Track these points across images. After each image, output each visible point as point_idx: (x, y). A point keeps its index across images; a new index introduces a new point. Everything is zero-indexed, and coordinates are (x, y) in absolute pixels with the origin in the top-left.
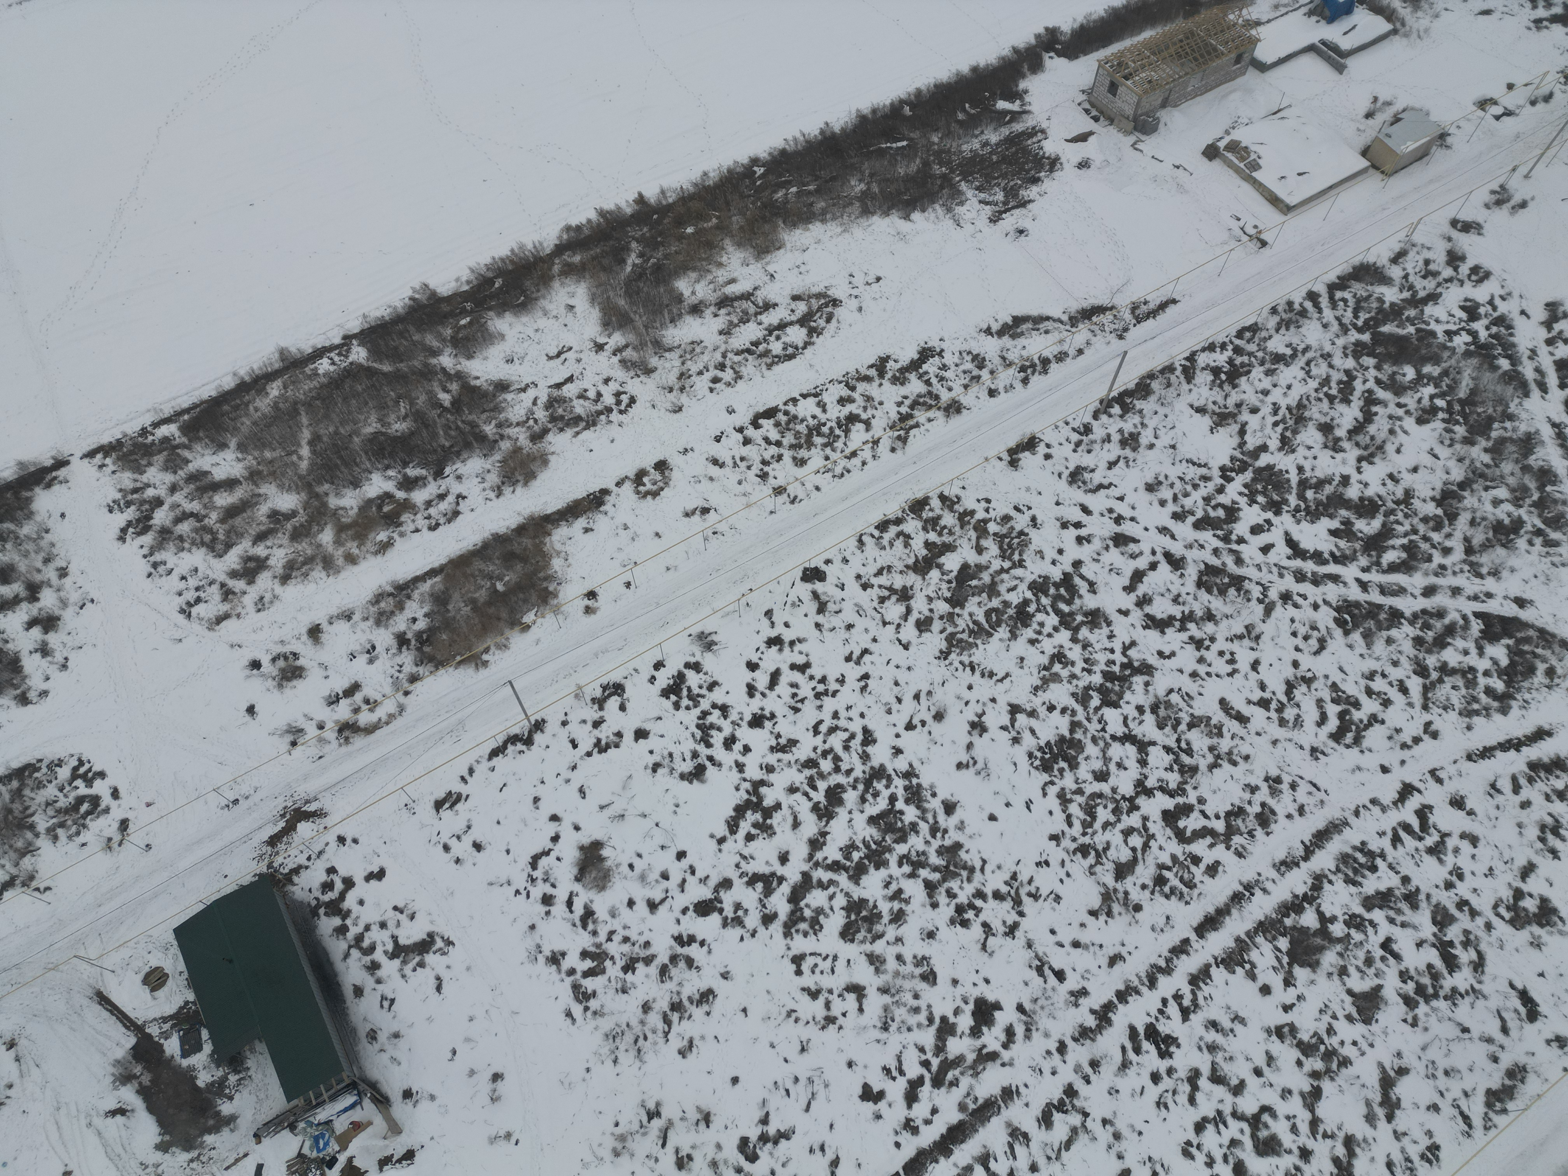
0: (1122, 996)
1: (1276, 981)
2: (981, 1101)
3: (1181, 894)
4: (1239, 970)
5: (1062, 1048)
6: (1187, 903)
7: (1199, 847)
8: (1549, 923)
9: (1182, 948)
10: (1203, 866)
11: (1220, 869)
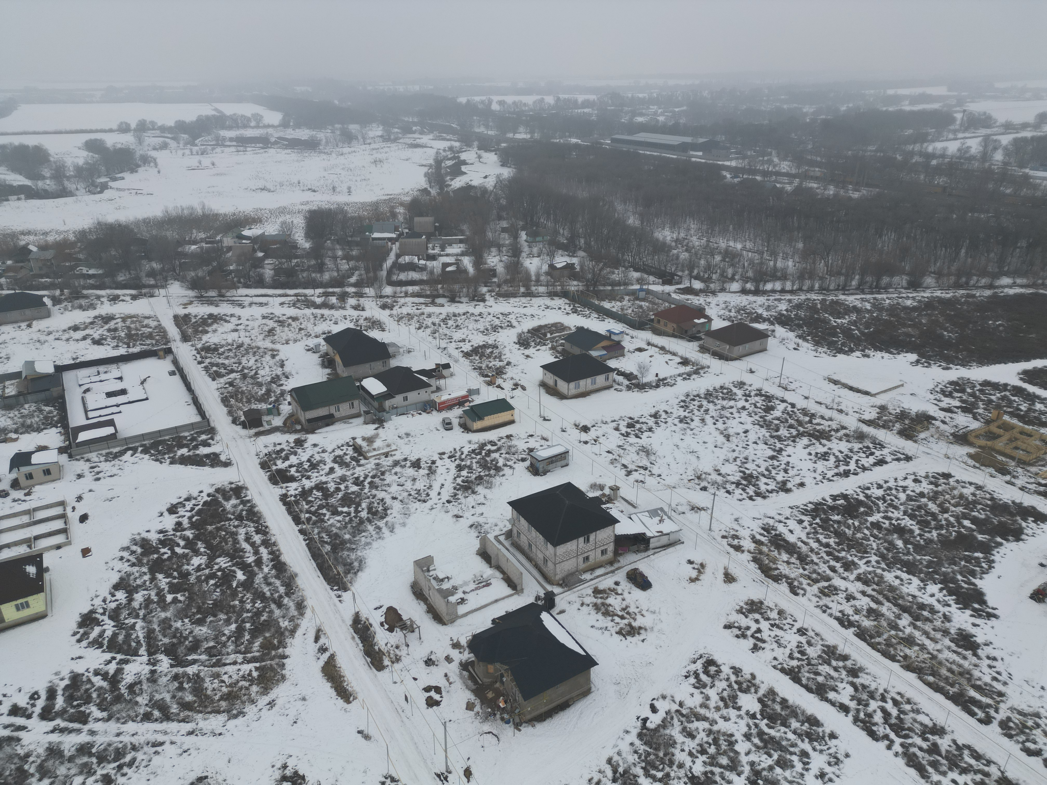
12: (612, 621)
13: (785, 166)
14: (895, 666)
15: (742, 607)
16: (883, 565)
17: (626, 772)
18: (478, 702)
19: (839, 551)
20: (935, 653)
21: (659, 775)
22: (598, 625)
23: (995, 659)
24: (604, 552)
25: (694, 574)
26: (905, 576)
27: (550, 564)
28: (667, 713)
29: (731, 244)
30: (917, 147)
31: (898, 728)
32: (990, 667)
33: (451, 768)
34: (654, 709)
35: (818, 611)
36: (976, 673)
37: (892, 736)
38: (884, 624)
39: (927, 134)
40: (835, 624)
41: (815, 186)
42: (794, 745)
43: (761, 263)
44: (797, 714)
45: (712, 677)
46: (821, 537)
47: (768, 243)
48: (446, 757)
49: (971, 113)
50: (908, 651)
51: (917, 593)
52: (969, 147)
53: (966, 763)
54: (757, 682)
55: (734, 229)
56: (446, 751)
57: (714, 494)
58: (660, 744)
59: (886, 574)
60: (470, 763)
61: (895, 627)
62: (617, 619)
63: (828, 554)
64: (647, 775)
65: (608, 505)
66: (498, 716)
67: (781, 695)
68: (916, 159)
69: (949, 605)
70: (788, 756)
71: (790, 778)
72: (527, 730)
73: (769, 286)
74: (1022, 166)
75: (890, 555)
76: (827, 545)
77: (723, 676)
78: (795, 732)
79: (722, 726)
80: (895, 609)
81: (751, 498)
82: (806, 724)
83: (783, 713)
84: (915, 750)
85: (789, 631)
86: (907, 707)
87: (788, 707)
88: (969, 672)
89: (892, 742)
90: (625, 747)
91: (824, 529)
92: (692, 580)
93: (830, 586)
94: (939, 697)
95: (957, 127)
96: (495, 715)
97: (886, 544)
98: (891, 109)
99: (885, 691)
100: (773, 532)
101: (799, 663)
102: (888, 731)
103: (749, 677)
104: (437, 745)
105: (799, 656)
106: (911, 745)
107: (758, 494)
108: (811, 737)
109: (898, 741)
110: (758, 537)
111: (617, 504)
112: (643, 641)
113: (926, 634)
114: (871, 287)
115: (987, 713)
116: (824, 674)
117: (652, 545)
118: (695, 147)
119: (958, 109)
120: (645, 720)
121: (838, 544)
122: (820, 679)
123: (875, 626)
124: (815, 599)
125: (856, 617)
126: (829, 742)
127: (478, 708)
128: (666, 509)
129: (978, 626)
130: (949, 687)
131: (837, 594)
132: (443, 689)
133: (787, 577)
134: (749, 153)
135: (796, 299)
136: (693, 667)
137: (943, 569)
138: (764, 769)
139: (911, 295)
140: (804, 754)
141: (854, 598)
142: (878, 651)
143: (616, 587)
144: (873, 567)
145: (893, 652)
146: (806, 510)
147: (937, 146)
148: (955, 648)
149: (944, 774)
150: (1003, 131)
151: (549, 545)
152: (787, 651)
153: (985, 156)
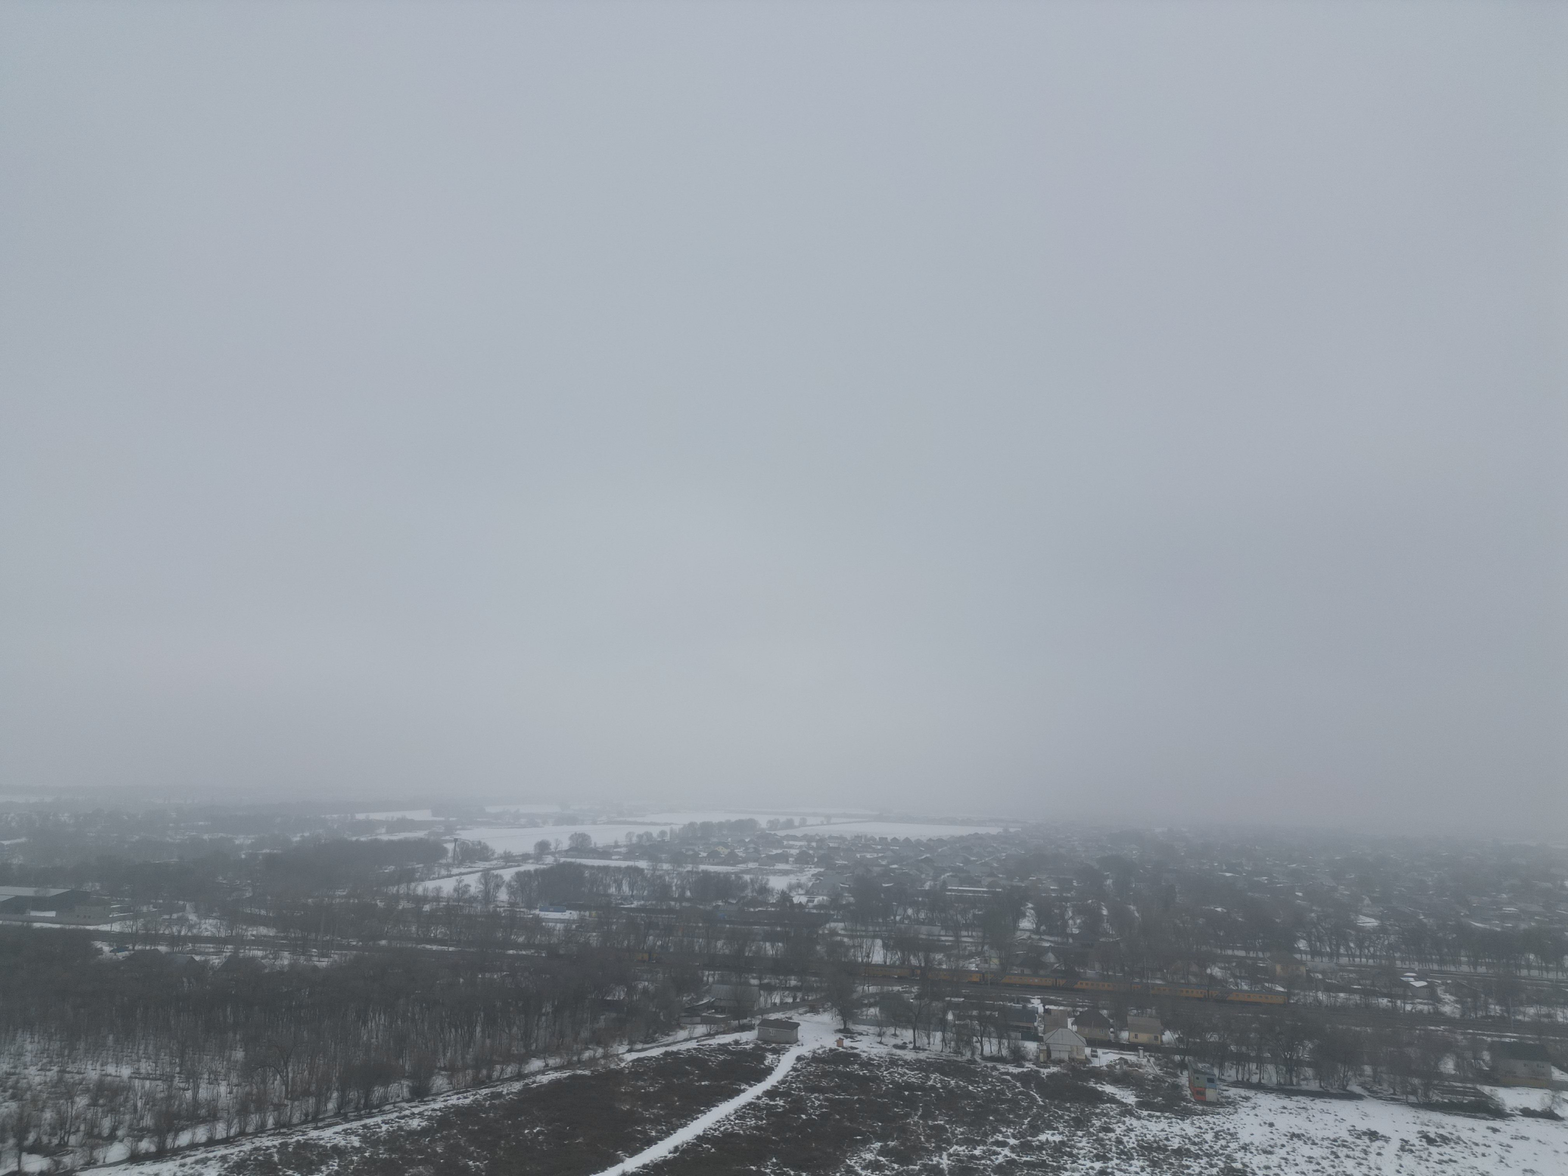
13: (209, 927)
29: (111, 1069)
30: (403, 889)
39: (414, 871)
41: (260, 953)
43: (170, 1098)
47: (182, 1057)
49: (464, 843)
52: (468, 886)
55: (116, 1041)
68: (403, 905)
73: (184, 1139)
74: (531, 907)
95: (450, 861)
98: (363, 839)
114: (357, 1109)
118: (40, 903)
119: (448, 837)
134: (145, 909)
135: (234, 1152)
139: (416, 1111)
147: (430, 885)
150: (503, 864)
153: (488, 897)
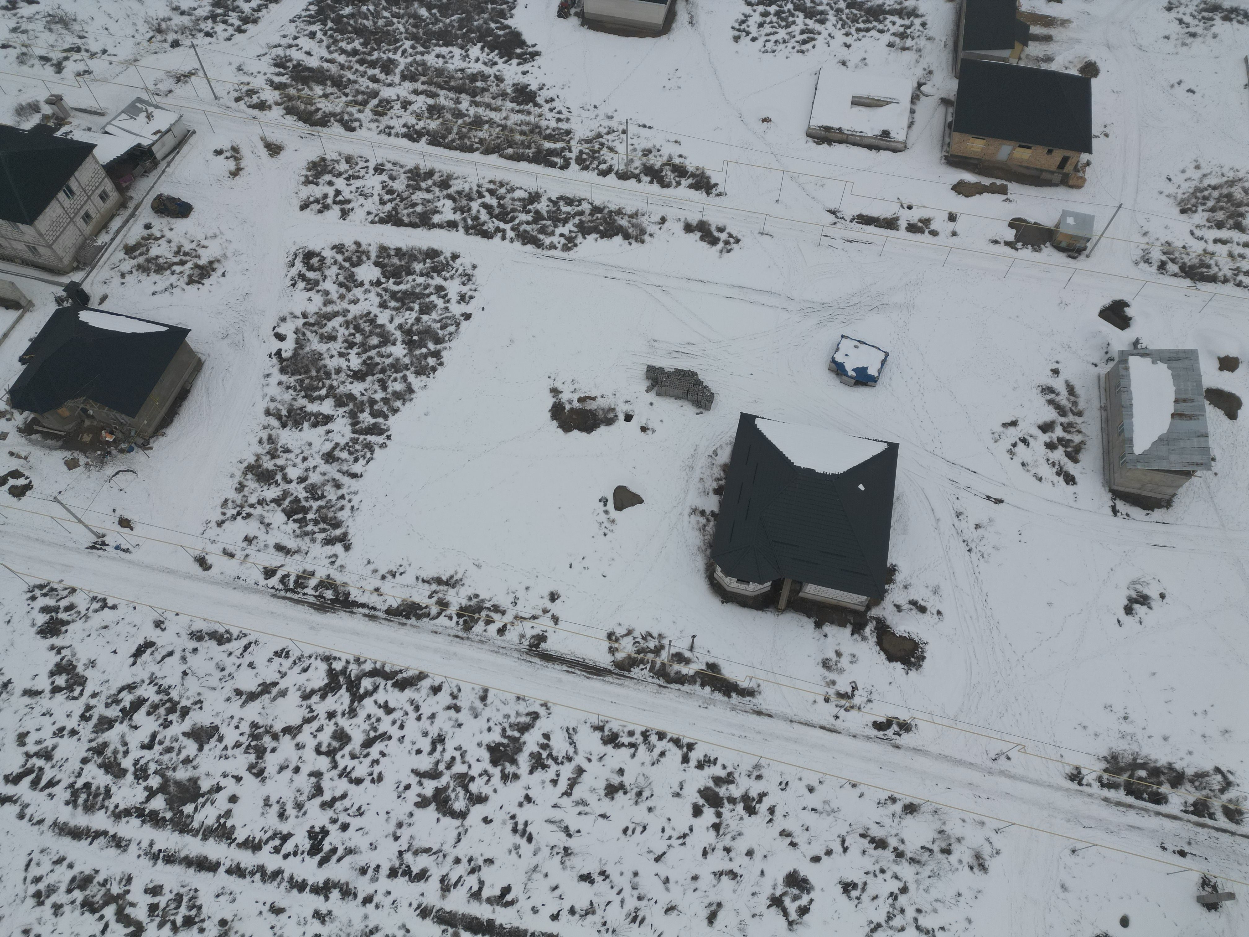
0: (301, 887)
1: (221, 799)
2: (443, 927)
3: (190, 900)
4: (229, 824)
5: (368, 900)
6: (196, 890)
7: (140, 913)
8: (70, 663)
9: (237, 871)
10: (156, 900)
11: (151, 886)
12: (173, 273)
14: (476, 156)
15: (306, 176)
16: (420, 49)
17: (290, 411)
18: (77, 454)
19: (370, 54)
20: (503, 122)
21: (323, 392)
22: (160, 287)
23: (552, 100)
24: (104, 197)
25: (231, 165)
26: (444, 50)
27: (42, 250)
28: (295, 333)
31: (504, 215)
32: (551, 110)
33: (101, 531)
34: (281, 338)
35: (383, 137)
36: (543, 123)
37: (502, 225)
38: (448, 116)
40: (405, 142)
42: (427, 287)
44: (415, 256)
45: (319, 269)
46: (343, 44)
48: (86, 526)
50: (481, 134)
51: (464, 65)
53: (564, 213)
54: (364, 247)
56: (80, 522)
57: (193, 46)
58: (307, 366)
59: (426, 57)
60: (119, 513)
61: (459, 114)
62: (178, 268)
63: (361, 62)
64: (312, 400)
65: (63, 130)
66: (114, 452)
67: (392, 247)
69: (496, 63)
70: (427, 300)
71: (438, 318)
72: (158, 444)
75: (421, 31)
76: (355, 52)
77: (329, 261)
78: (422, 275)
79: (355, 310)
80: (452, 95)
81: (240, 30)
82: (428, 261)
83: (403, 263)
84: (524, 227)
85: (367, 176)
86: (503, 191)
87: (404, 255)
88: (537, 126)
89: (504, 231)
90: (274, 390)
91: (342, 32)
92: (235, 173)
93: (381, 101)
94: (524, 165)
96: (109, 453)
97: (411, 21)
99: (479, 186)
100: (289, 64)
101: (393, 205)
102: (497, 223)
103: (354, 247)
104: (67, 525)
105: (389, 197)
106: (519, 224)
107: (246, 20)
108: (437, 270)
109: (507, 227)
110: (277, 79)
111: (75, 122)
112: (224, 275)
113: (488, 106)
115: (564, 157)
116: (420, 201)
117: (159, 156)
120: (279, 353)
121: (364, 44)
122: (419, 209)
123: (442, 124)
124: (373, 125)
125: (421, 124)
126: (454, 265)
127: (83, 460)
128: (145, 97)
129: (528, 72)
130: (527, 151)
131: (392, 107)
132: (21, 470)
133: (334, 115)
136: (294, 271)
137: (475, 23)
138: (412, 325)
140: (440, 289)
141: (410, 103)
142: (456, 149)
143: (149, 232)
144: (411, 55)
145: (468, 143)
146: (310, 16)
148: (517, 108)
149: (552, 234)
151: (23, 227)
152: (376, 198)
